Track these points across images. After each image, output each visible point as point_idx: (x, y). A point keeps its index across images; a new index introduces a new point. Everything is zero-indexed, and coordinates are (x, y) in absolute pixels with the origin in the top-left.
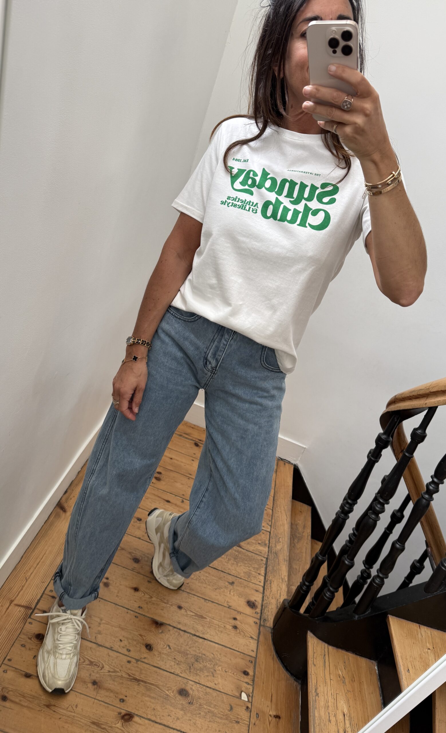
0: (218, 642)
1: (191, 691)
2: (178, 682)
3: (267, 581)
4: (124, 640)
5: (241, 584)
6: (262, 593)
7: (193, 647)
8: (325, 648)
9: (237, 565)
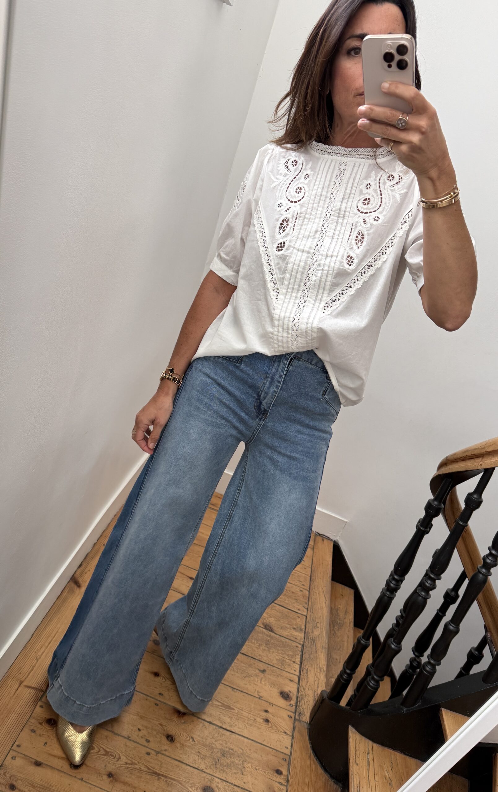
0: (247, 737)
1: (216, 788)
2: (202, 778)
3: (303, 670)
4: (143, 729)
5: (273, 672)
6: (297, 682)
7: (220, 740)
8: (368, 745)
9: (270, 651)
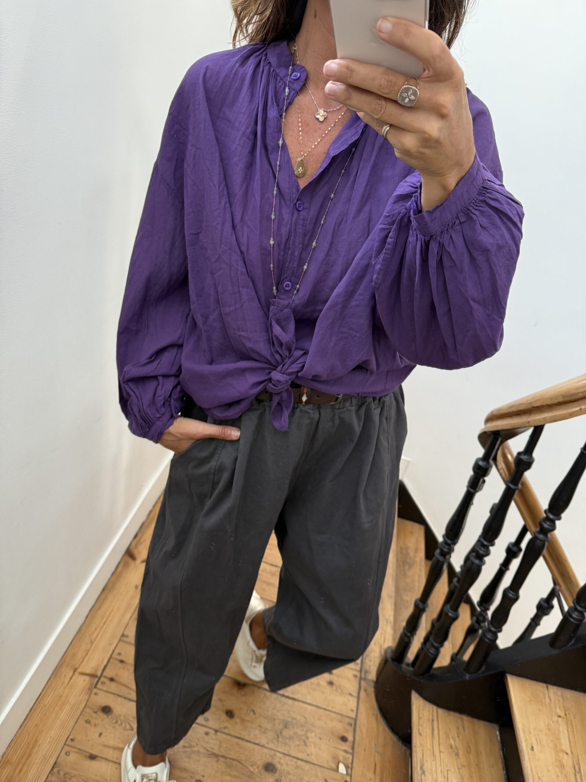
0: (311, 703)
1: (279, 765)
2: (263, 754)
7: (283, 710)
8: (433, 711)
